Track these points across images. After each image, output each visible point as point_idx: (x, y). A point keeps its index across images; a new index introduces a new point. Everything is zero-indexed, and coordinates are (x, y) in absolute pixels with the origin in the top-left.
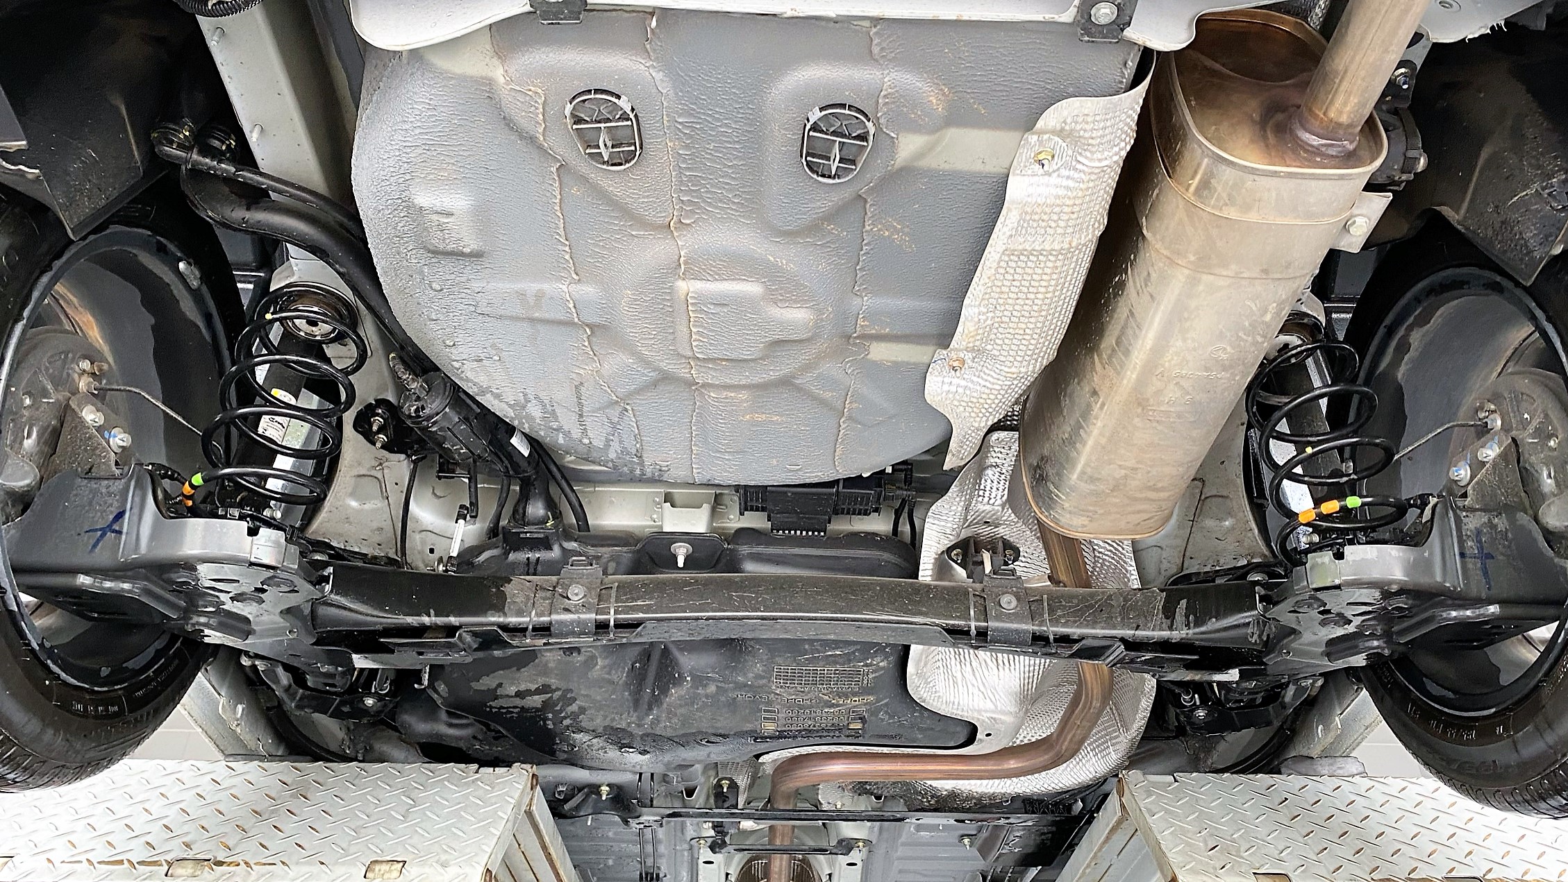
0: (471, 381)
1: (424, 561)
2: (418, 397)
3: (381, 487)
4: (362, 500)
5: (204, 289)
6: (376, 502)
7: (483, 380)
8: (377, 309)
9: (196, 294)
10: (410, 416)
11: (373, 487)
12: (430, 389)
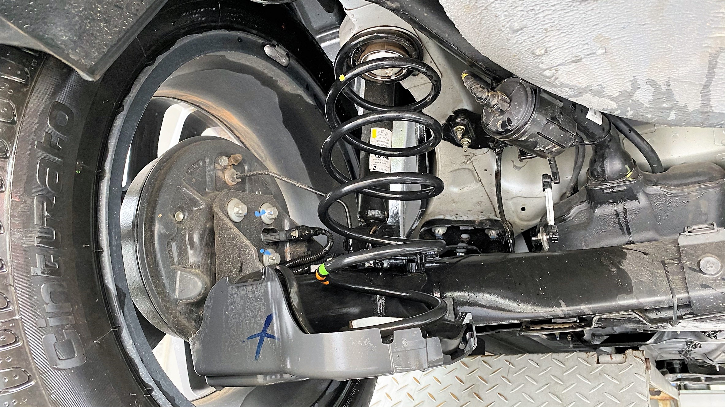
0: (567, 86)
1: (518, 217)
2: (501, 111)
3: (473, 174)
4: (461, 185)
5: (294, 63)
6: (472, 185)
7: (581, 81)
8: (441, 34)
9: (288, 70)
10: (498, 133)
11: (467, 176)
12: (511, 99)
